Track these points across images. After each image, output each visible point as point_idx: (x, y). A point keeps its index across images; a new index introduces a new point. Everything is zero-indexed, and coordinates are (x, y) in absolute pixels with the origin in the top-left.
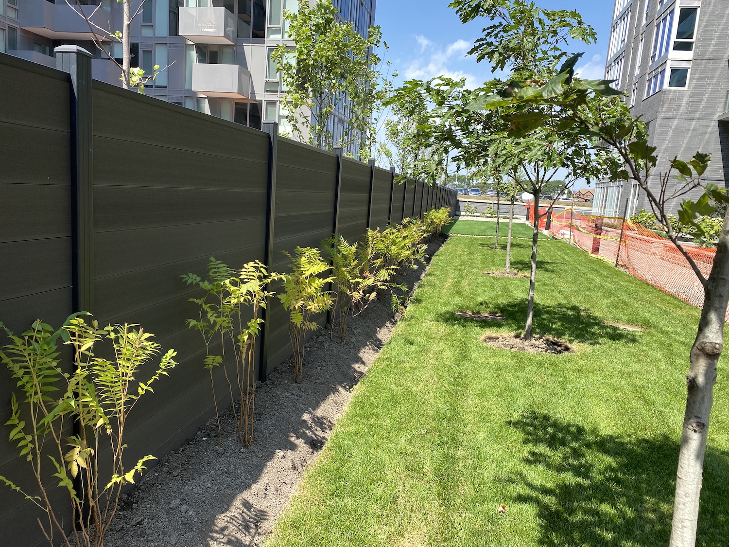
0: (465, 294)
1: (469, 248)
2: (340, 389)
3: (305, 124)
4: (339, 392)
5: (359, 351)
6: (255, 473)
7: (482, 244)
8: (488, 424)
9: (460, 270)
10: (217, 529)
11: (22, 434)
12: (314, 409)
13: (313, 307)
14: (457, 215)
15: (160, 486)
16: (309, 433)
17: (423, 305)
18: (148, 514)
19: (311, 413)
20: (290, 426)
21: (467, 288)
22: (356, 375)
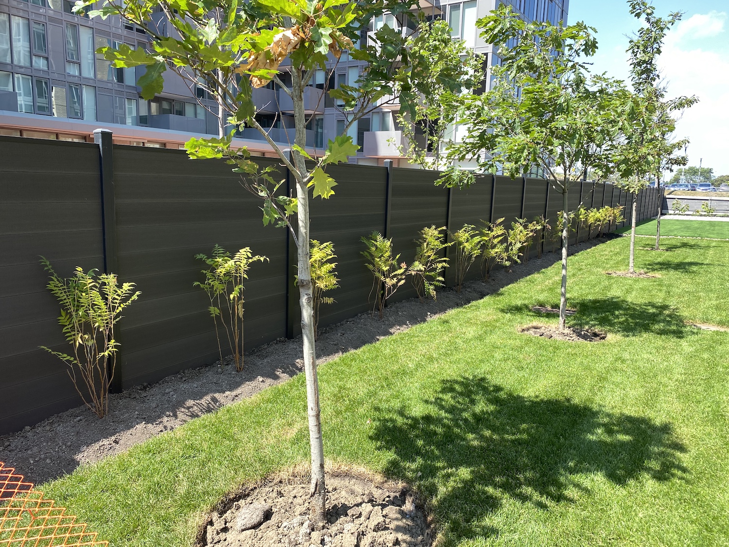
5: (392, 328)
6: (234, 386)
10: (185, 406)
11: (69, 330)
13: (322, 285)
14: (663, 214)
15: (170, 383)
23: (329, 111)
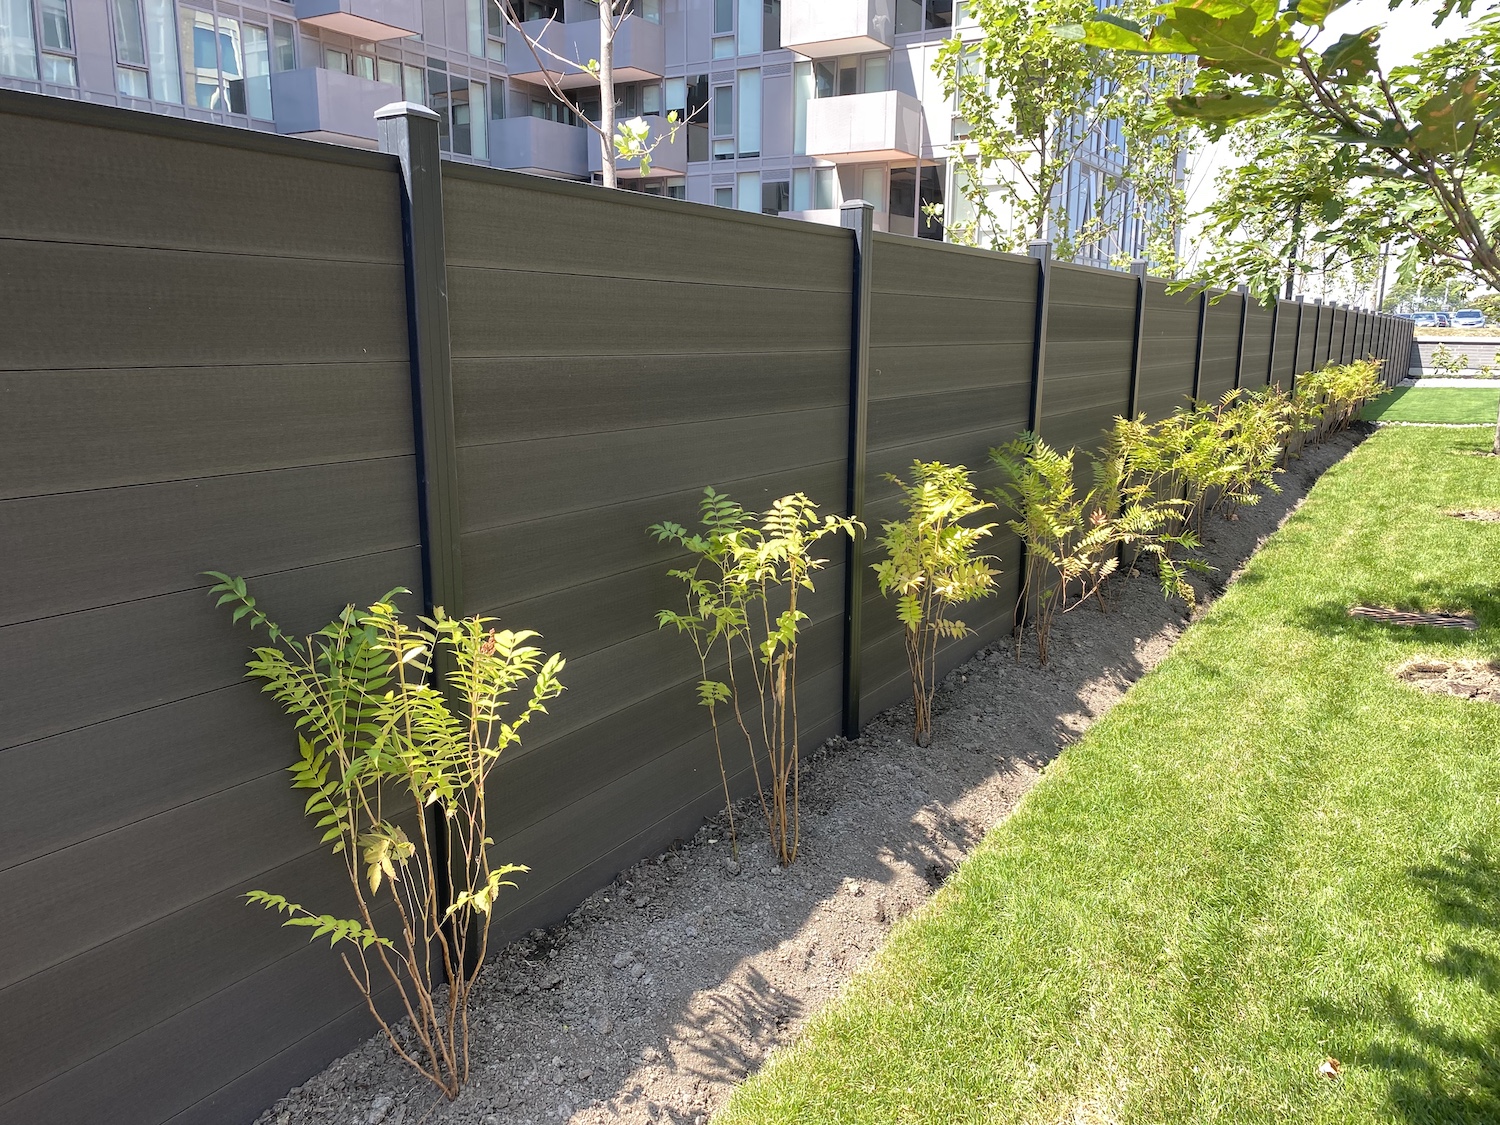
0: (1382, 563)
1: (1424, 453)
2: (1020, 765)
3: (1009, 199)
4: (1015, 772)
5: (1079, 687)
6: (793, 919)
7: (1462, 443)
8: (1352, 871)
9: (1382, 507)
10: (692, 1018)
11: (328, 805)
12: (947, 803)
13: (949, 589)
14: (1411, 377)
15: (607, 923)
16: (929, 854)
17: (1267, 586)
18: (572, 972)
19: (934, 811)
20: (883, 833)
21: (1390, 550)
22: (1064, 737)
23: (696, 169)
